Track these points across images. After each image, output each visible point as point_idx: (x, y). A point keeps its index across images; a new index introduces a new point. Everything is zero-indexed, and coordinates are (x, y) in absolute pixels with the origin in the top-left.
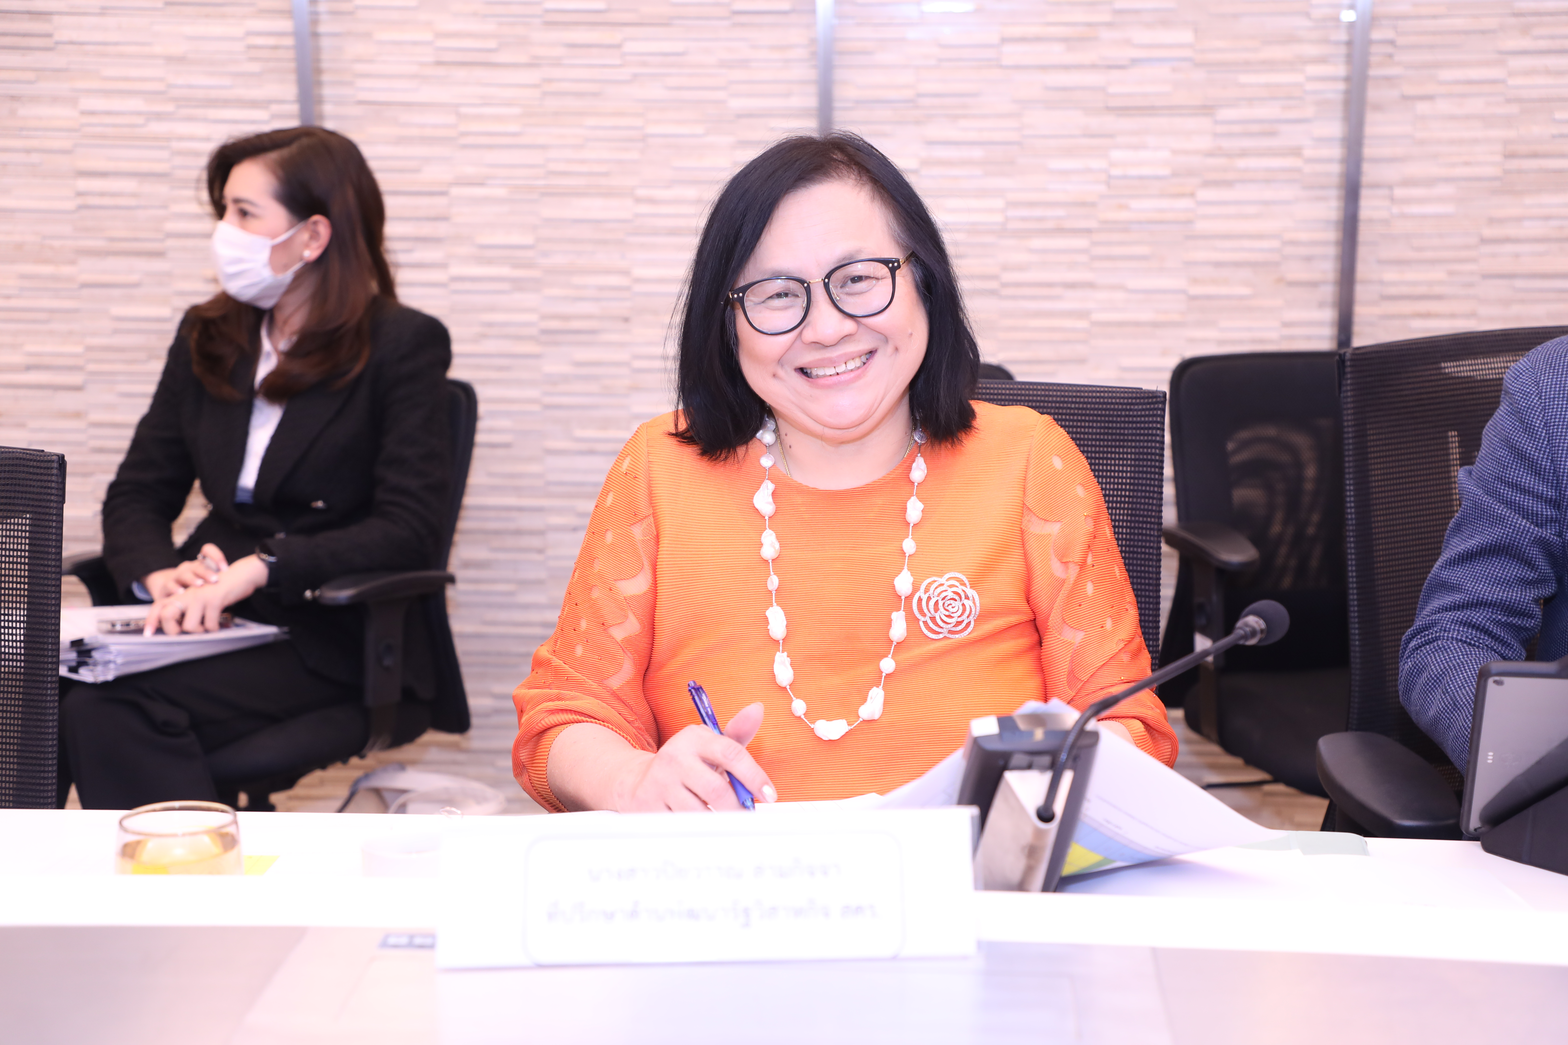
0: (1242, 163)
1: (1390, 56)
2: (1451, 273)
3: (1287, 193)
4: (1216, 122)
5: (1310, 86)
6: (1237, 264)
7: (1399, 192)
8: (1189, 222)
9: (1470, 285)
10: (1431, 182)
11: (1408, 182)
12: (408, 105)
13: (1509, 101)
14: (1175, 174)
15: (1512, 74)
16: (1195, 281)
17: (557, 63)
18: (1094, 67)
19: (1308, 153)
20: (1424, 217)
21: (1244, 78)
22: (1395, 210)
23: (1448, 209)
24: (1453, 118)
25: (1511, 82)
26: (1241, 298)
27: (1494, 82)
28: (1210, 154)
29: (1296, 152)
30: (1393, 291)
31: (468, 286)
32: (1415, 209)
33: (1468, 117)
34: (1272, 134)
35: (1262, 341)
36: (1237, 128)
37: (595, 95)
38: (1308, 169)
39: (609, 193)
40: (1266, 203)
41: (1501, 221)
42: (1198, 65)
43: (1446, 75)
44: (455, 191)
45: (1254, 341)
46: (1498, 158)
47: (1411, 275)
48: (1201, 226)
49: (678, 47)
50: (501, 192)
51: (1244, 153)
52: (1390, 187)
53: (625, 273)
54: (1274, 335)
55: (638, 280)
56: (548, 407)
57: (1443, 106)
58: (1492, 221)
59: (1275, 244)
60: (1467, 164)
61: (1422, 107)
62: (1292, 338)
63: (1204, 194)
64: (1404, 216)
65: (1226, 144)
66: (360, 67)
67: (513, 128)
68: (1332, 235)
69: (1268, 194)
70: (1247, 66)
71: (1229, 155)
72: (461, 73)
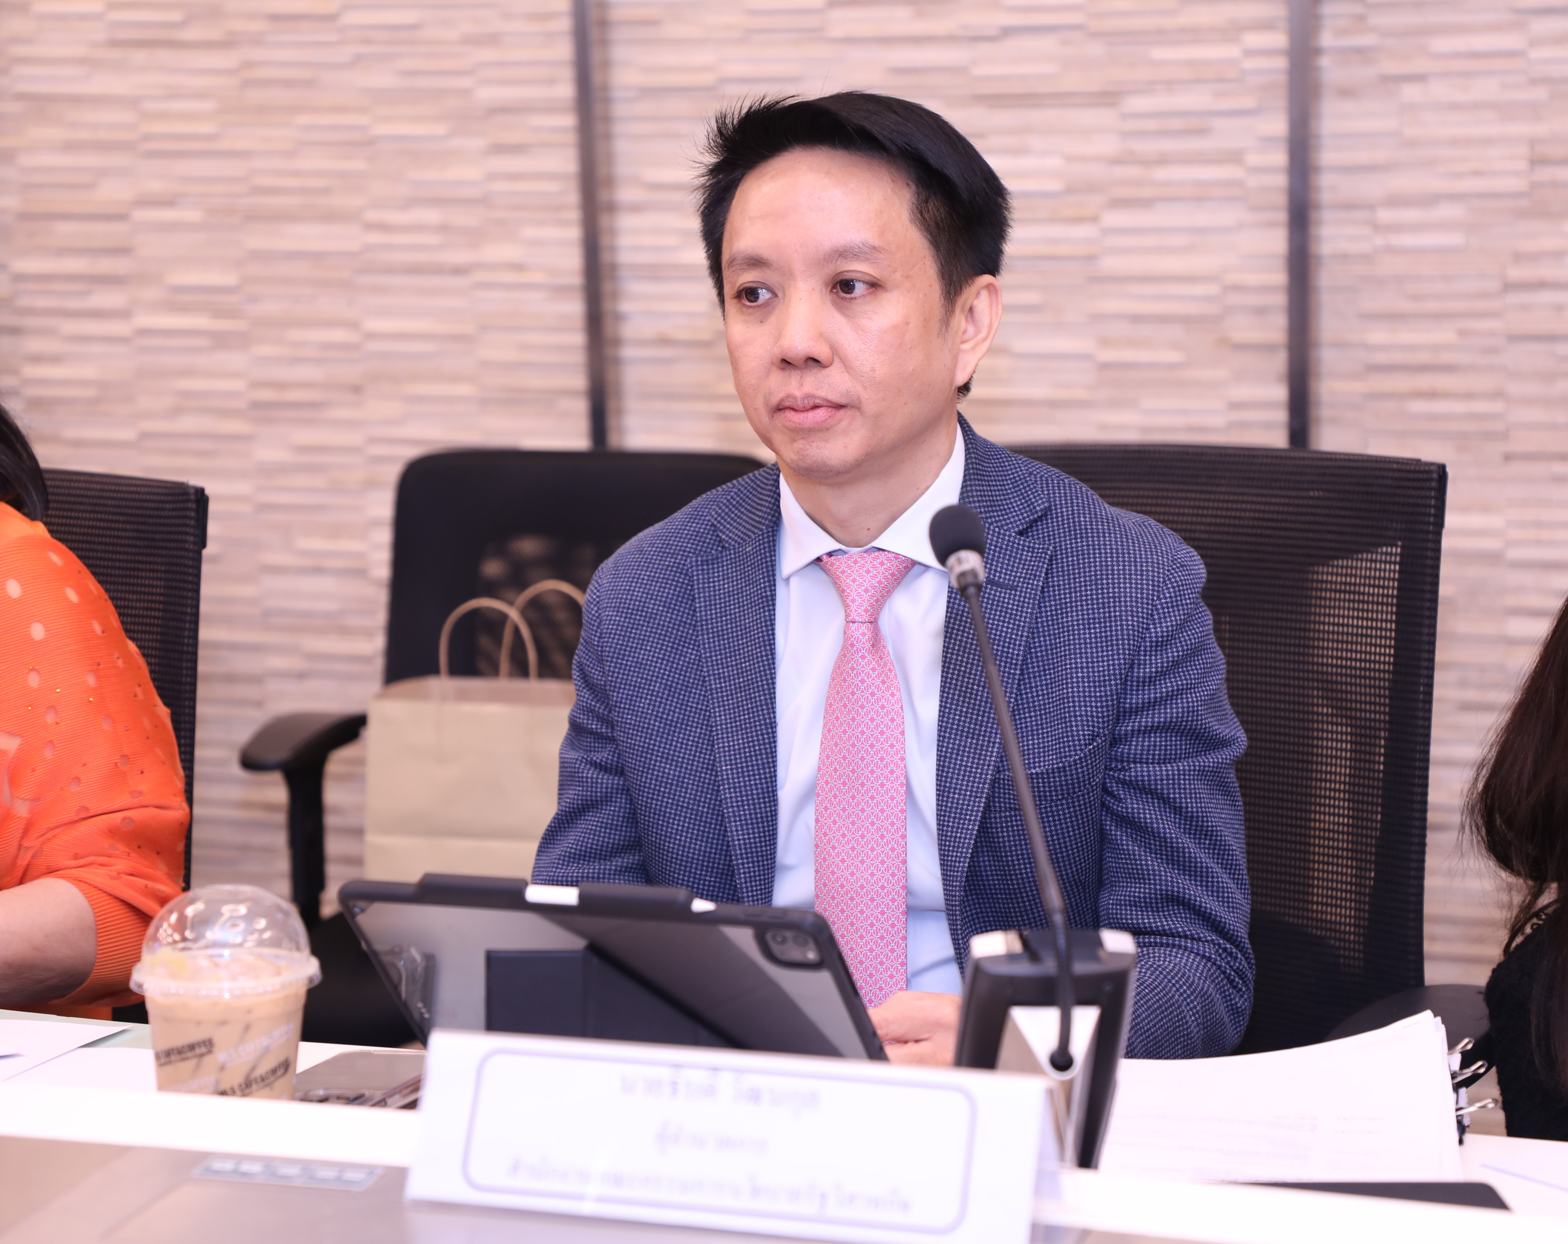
0: (1162, 174)
1: (1361, 18)
2: (1463, 333)
3: (1228, 216)
4: (1125, 116)
5: (1249, 64)
6: (1163, 319)
7: (1384, 215)
8: (1091, 258)
9: (1492, 351)
10: (1431, 200)
11: (1395, 201)
12: (77, 100)
13: (1534, 82)
14: (1071, 190)
15: (1534, 43)
16: (1105, 342)
17: (257, 40)
18: (951, 39)
19: (1253, 159)
20: (1421, 251)
21: (1159, 53)
22: (1379, 241)
23: (1455, 239)
24: (1454, 107)
25: (1535, 54)
26: (1171, 367)
27: (1511, 54)
28: (1117, 161)
29: (1235, 157)
30: (1382, 358)
31: (155, 342)
32: (1407, 240)
33: (1477, 106)
34: (1201, 132)
35: (1201, 429)
36: (1150, 125)
37: (308, 83)
38: (1253, 182)
39: (330, 217)
40: (1199, 231)
41: (1533, 257)
42: (1096, 35)
43: (1441, 44)
44: (141, 215)
45: (1190, 429)
46: (1522, 165)
47: (1407, 336)
48: (1110, 264)
49: (409, 17)
50: (192, 215)
51: (1163, 160)
52: (1371, 207)
53: (353, 325)
54: (1218, 421)
55: (371, 336)
56: (264, 508)
57: (1440, 90)
58: (1519, 257)
59: (1212, 289)
60: (1478, 174)
61: (1411, 92)
62: (1243, 425)
63: (1114, 219)
64: (1391, 250)
65: (1141, 147)
66: (19, 50)
67: (206, 128)
68: (1279, 277)
69: (1202, 217)
70: (1161, 37)
71: (1146, 162)
72: (140, 56)
